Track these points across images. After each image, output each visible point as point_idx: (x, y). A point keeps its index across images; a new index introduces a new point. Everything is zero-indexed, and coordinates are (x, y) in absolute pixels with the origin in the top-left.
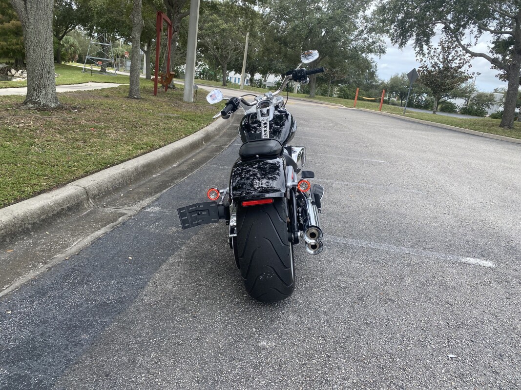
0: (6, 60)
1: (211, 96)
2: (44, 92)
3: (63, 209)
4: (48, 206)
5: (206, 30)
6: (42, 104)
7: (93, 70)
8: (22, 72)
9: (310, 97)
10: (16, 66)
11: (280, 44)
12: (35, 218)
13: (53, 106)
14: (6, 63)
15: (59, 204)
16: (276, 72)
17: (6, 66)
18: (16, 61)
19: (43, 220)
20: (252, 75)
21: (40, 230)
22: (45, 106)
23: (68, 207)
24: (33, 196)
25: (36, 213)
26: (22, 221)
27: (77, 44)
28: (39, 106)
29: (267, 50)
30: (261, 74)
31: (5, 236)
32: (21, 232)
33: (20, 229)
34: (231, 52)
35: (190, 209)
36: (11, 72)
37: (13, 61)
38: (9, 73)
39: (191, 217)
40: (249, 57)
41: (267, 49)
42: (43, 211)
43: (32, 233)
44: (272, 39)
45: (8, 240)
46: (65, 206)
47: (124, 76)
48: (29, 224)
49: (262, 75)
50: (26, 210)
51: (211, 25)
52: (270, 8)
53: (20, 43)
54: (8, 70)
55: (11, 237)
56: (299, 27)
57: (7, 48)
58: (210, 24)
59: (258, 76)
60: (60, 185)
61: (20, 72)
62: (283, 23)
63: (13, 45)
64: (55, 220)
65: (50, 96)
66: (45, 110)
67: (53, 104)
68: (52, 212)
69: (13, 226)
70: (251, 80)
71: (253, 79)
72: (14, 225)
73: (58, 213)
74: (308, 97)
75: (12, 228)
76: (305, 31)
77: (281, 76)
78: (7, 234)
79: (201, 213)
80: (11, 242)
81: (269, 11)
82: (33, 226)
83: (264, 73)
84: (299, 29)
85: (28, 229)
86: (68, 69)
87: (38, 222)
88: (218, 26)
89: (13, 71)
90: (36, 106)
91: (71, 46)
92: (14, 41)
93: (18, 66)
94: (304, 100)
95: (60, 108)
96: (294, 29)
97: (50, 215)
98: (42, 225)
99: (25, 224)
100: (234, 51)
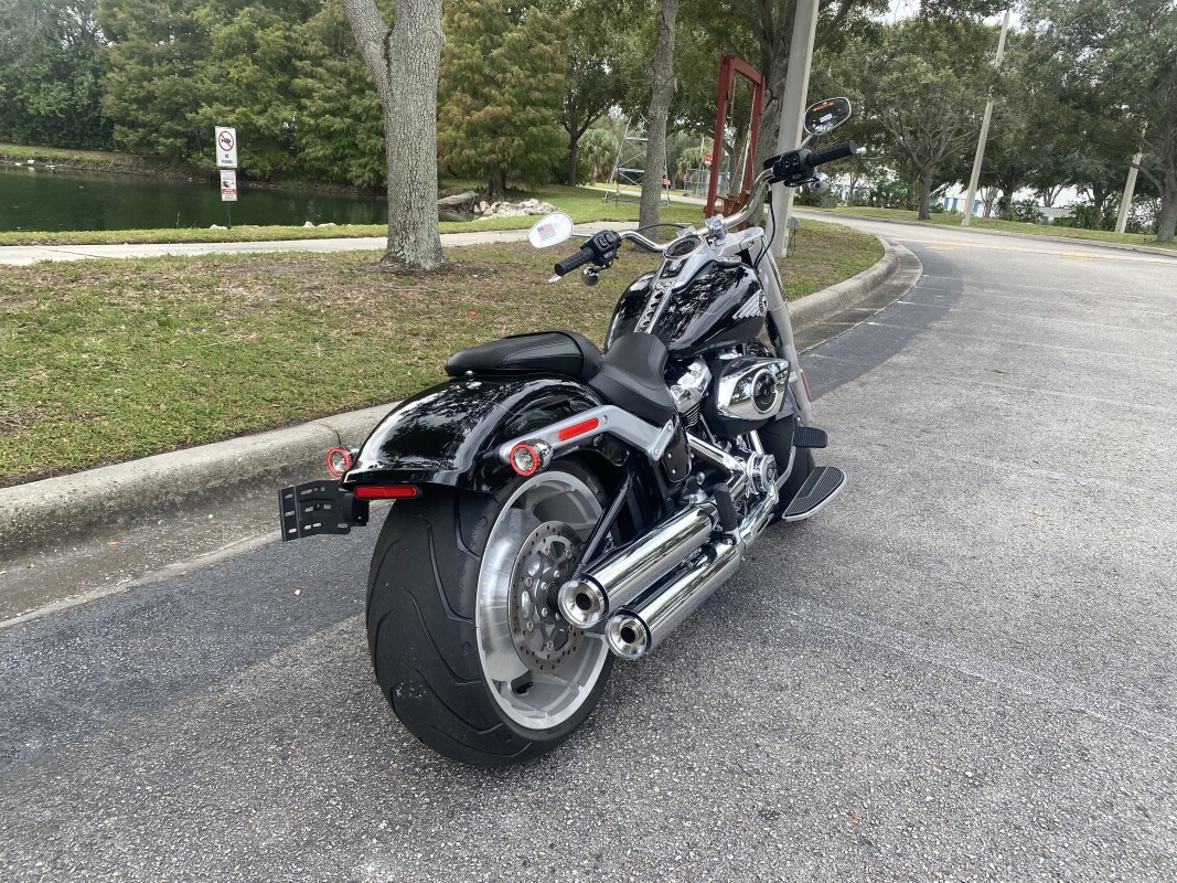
0: (475, 185)
1: (540, 229)
2: (412, 238)
3: (269, 472)
4: (232, 463)
5: (884, 91)
6: (407, 261)
7: (621, 195)
8: (498, 206)
9: (1159, 242)
10: (490, 195)
11: (1075, 108)
12: (194, 484)
13: (428, 265)
14: (477, 191)
15: (261, 460)
16: (1078, 179)
17: (474, 194)
18: (491, 186)
19: (214, 490)
20: (1008, 192)
21: (200, 509)
22: (413, 266)
23: (284, 469)
24: (221, 440)
25: (197, 473)
26: (162, 486)
27: (616, 144)
28: (402, 266)
29: (1041, 127)
30: (1032, 187)
31: (117, 513)
32: (155, 508)
33: (154, 502)
34: (947, 138)
35: (303, 493)
36: (479, 206)
37: (486, 186)
38: (476, 210)
39: (303, 513)
40: (991, 148)
41: (1040, 125)
42: (217, 471)
43: (179, 514)
44: (1053, 96)
45: (121, 521)
46: (276, 466)
47: (684, 207)
48: (177, 494)
49: (1035, 191)
50: (179, 467)
51: (898, 78)
52: (1051, 19)
53: (497, 150)
54: (475, 203)
55: (130, 515)
56: (1130, 61)
57: (476, 161)
58: (896, 74)
59: (1023, 194)
60: (293, 421)
61: (493, 206)
62: (1086, 53)
63: (487, 154)
64: (244, 492)
65: (424, 247)
66: (412, 273)
67: (429, 261)
68: (241, 475)
69: (138, 494)
70: (1003, 204)
71: (1009, 200)
72: (142, 493)
73: (254, 479)
74: (1152, 243)
75: (136, 499)
76: (1151, 68)
77: (1091, 192)
78: (122, 509)
79: (322, 505)
80: (127, 527)
81: (1047, 27)
82: (187, 500)
83: (1044, 185)
84: (1130, 66)
85: (173, 504)
86: (581, 197)
87: (201, 493)
88: (915, 79)
89: (483, 204)
90: (396, 266)
91: (605, 149)
92: (488, 146)
93: (494, 194)
94: (1134, 250)
95: (444, 270)
96: (1115, 66)
97: (235, 480)
98: (207, 499)
99: (168, 493)
100: (956, 135)
